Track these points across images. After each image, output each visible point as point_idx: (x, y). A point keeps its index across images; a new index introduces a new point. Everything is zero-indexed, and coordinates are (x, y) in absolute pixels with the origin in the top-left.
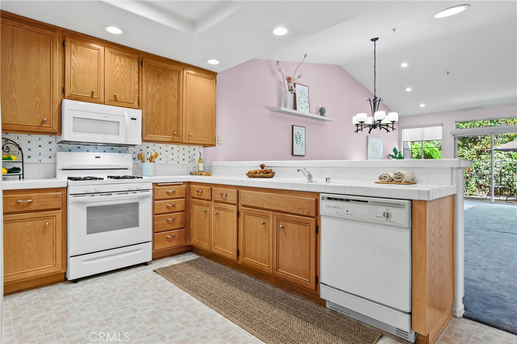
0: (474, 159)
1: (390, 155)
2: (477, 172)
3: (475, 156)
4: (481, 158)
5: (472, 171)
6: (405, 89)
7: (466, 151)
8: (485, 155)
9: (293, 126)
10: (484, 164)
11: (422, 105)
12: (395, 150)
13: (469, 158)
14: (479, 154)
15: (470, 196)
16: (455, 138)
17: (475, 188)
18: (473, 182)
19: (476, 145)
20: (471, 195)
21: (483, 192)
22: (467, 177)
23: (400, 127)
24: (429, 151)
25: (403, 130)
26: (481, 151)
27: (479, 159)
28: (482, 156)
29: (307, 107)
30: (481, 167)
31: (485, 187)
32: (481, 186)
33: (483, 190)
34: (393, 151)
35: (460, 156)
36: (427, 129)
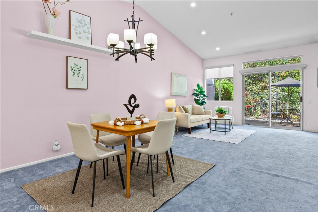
0: (260, 92)
1: (194, 89)
2: (262, 101)
3: (260, 91)
4: (264, 92)
5: (258, 101)
6: (201, 32)
7: (255, 87)
8: (267, 89)
9: (67, 57)
10: (266, 96)
11: (218, 49)
12: (198, 86)
13: (257, 92)
14: (263, 90)
15: (257, 120)
16: (243, 76)
17: (260, 113)
18: (259, 109)
19: (261, 82)
20: (257, 118)
21: (266, 116)
22: (255, 105)
23: (204, 68)
24: (227, 87)
25: (206, 70)
26: (264, 87)
27: (263, 93)
28: (265, 90)
29: (87, 38)
30: (264, 98)
31: (267, 112)
32: (264, 111)
33: (266, 115)
34: (197, 86)
35: (250, 91)
36: (223, 69)
